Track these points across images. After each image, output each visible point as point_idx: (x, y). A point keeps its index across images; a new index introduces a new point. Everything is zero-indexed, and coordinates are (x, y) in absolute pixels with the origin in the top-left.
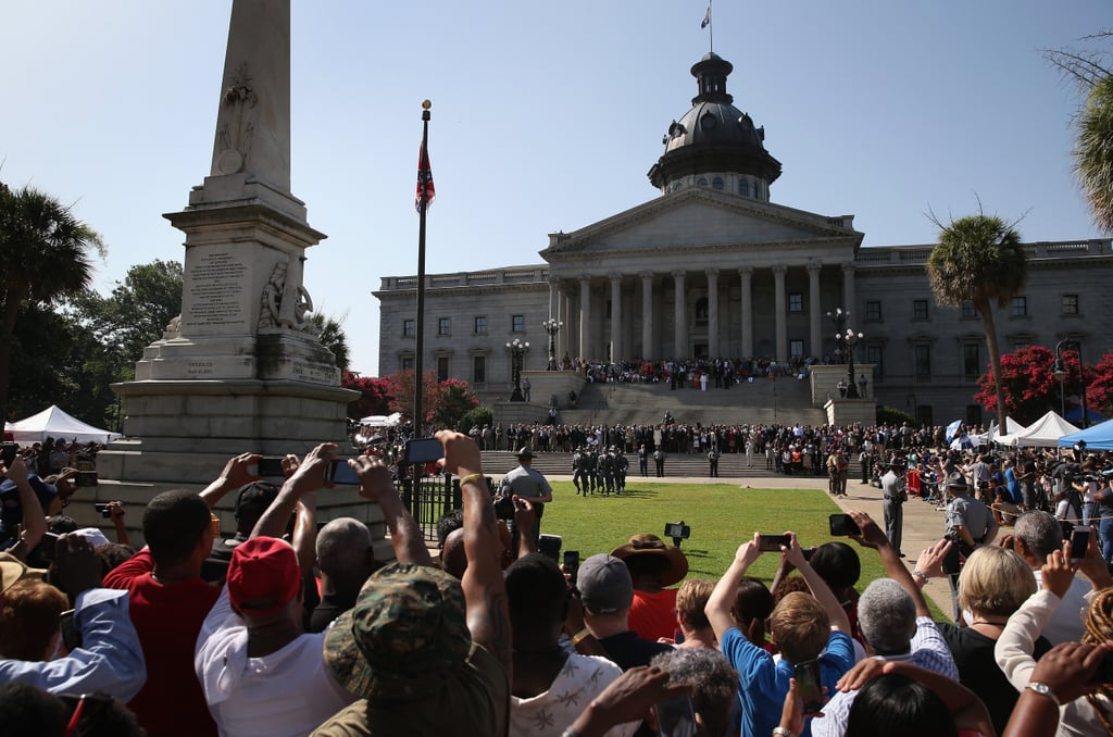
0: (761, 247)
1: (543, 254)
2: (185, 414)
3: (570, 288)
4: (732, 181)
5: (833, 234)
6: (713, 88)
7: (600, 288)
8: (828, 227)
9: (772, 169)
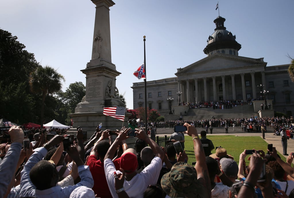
0: (237, 68)
1: (176, 74)
2: (88, 121)
3: (184, 83)
4: (227, 51)
5: (258, 63)
6: (220, 26)
7: (192, 83)
8: (256, 61)
9: (239, 47)
